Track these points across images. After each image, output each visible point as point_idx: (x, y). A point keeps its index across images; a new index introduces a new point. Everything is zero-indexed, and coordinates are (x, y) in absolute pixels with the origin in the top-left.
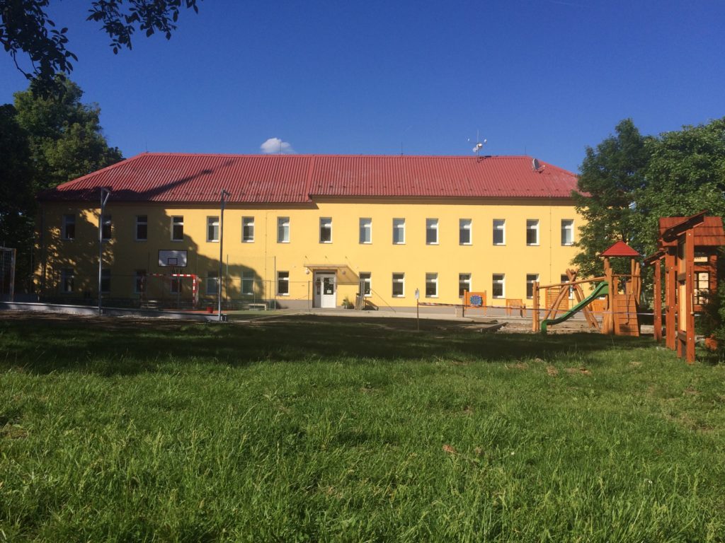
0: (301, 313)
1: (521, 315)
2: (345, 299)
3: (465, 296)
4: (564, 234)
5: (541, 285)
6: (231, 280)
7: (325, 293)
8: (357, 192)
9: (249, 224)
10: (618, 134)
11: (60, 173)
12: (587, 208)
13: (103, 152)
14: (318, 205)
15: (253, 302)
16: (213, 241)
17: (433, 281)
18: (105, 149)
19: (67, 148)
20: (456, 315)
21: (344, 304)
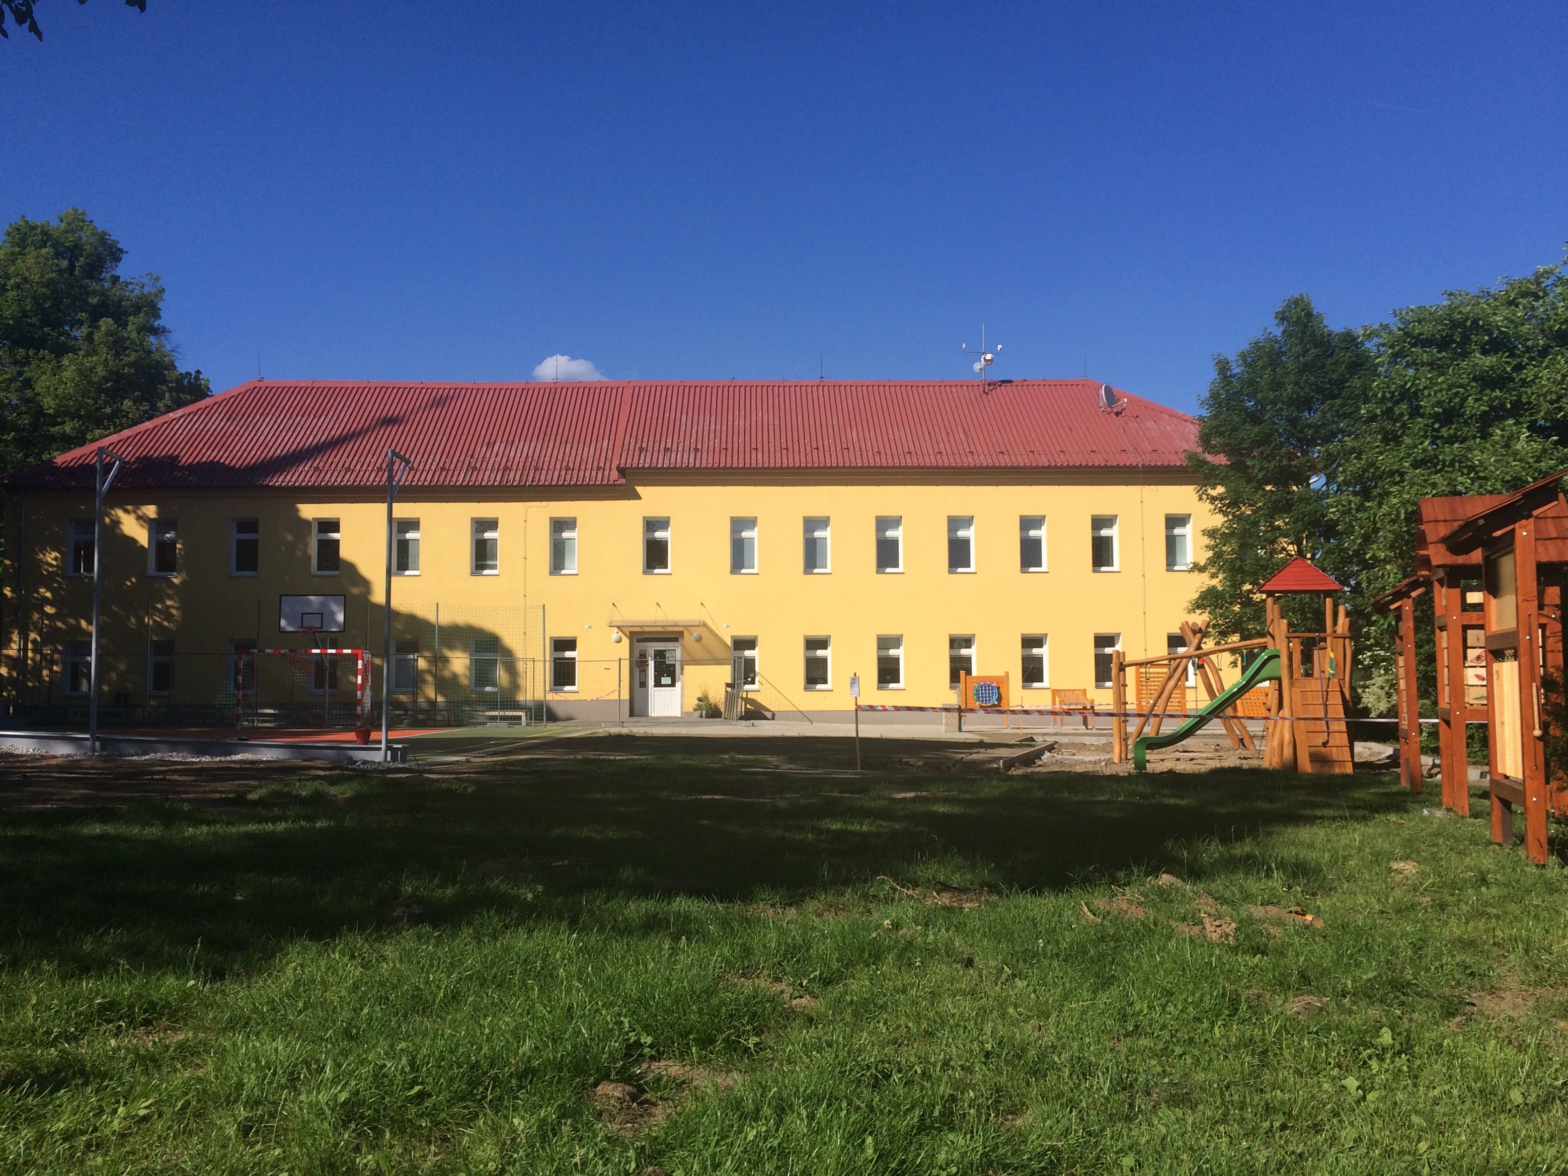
0: (602, 731)
1: (1085, 723)
2: (700, 695)
3: (962, 685)
4: (1172, 545)
5: (1129, 659)
6: (446, 660)
7: (658, 684)
8: (724, 461)
9: (488, 535)
10: (1282, 328)
11: (68, 428)
12: (1220, 489)
13: (165, 382)
14: (640, 489)
15: (495, 709)
16: (407, 573)
17: (892, 652)
18: (172, 375)
19: (84, 374)
20: (943, 728)
21: (698, 708)
